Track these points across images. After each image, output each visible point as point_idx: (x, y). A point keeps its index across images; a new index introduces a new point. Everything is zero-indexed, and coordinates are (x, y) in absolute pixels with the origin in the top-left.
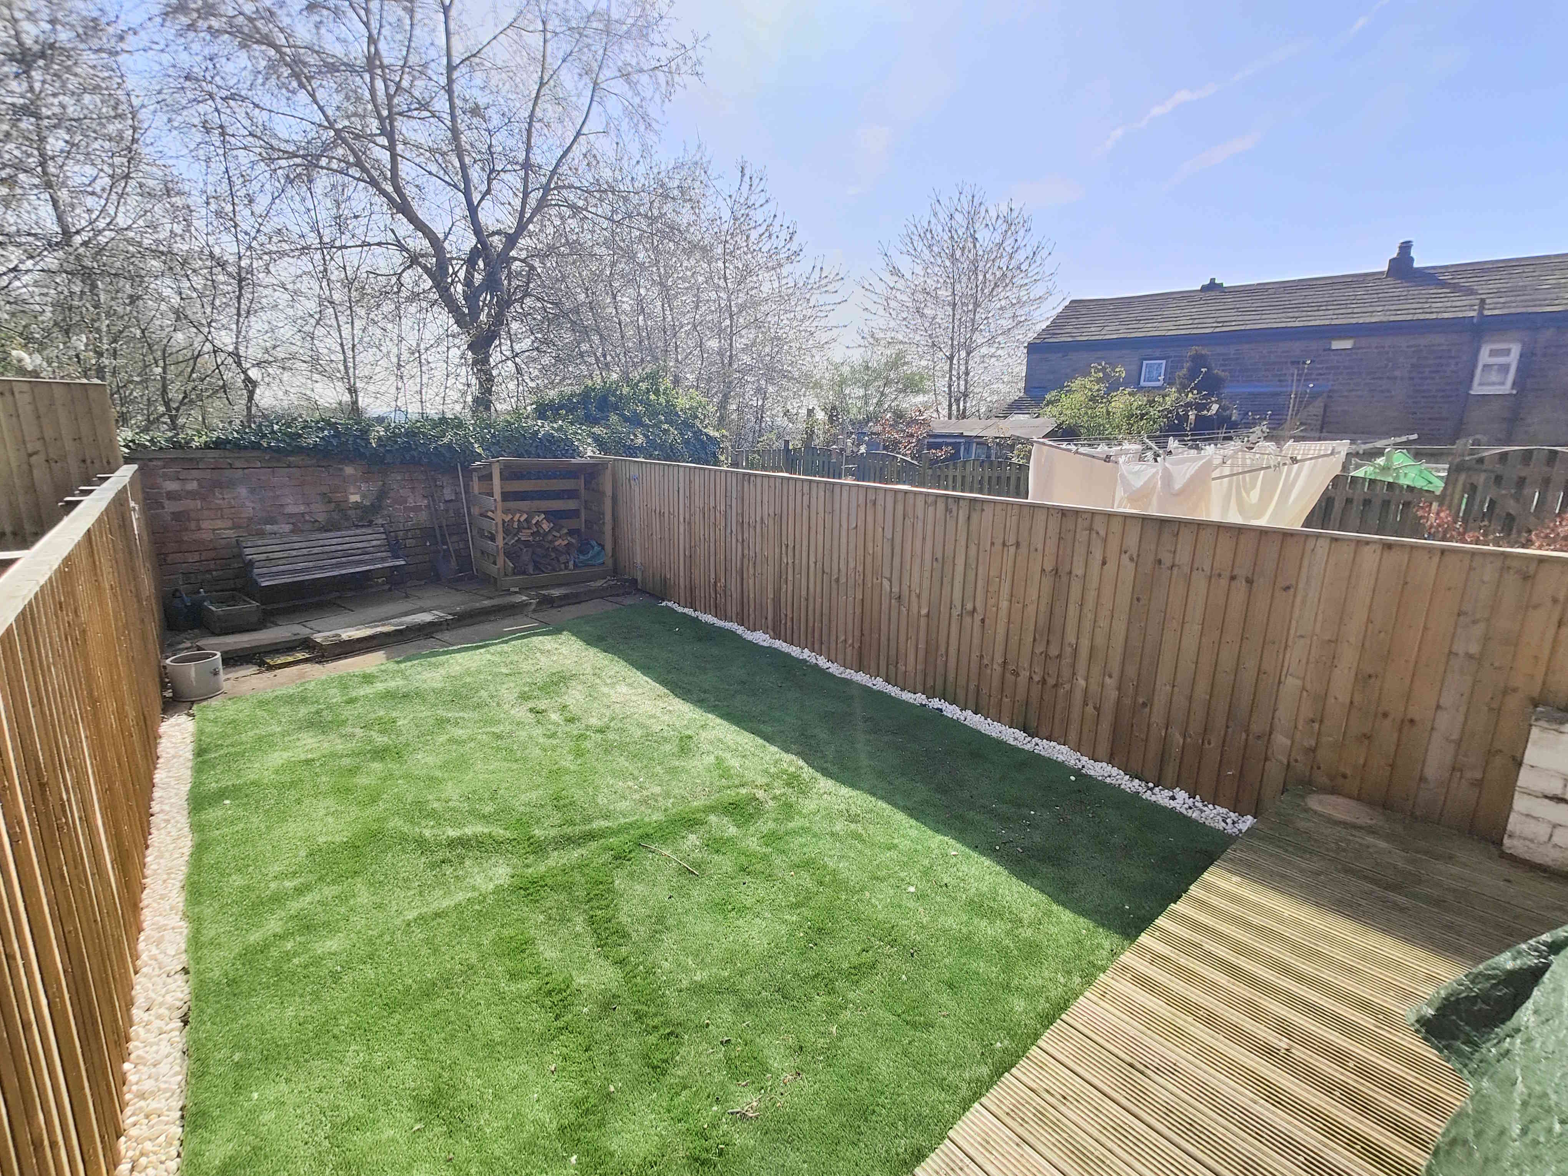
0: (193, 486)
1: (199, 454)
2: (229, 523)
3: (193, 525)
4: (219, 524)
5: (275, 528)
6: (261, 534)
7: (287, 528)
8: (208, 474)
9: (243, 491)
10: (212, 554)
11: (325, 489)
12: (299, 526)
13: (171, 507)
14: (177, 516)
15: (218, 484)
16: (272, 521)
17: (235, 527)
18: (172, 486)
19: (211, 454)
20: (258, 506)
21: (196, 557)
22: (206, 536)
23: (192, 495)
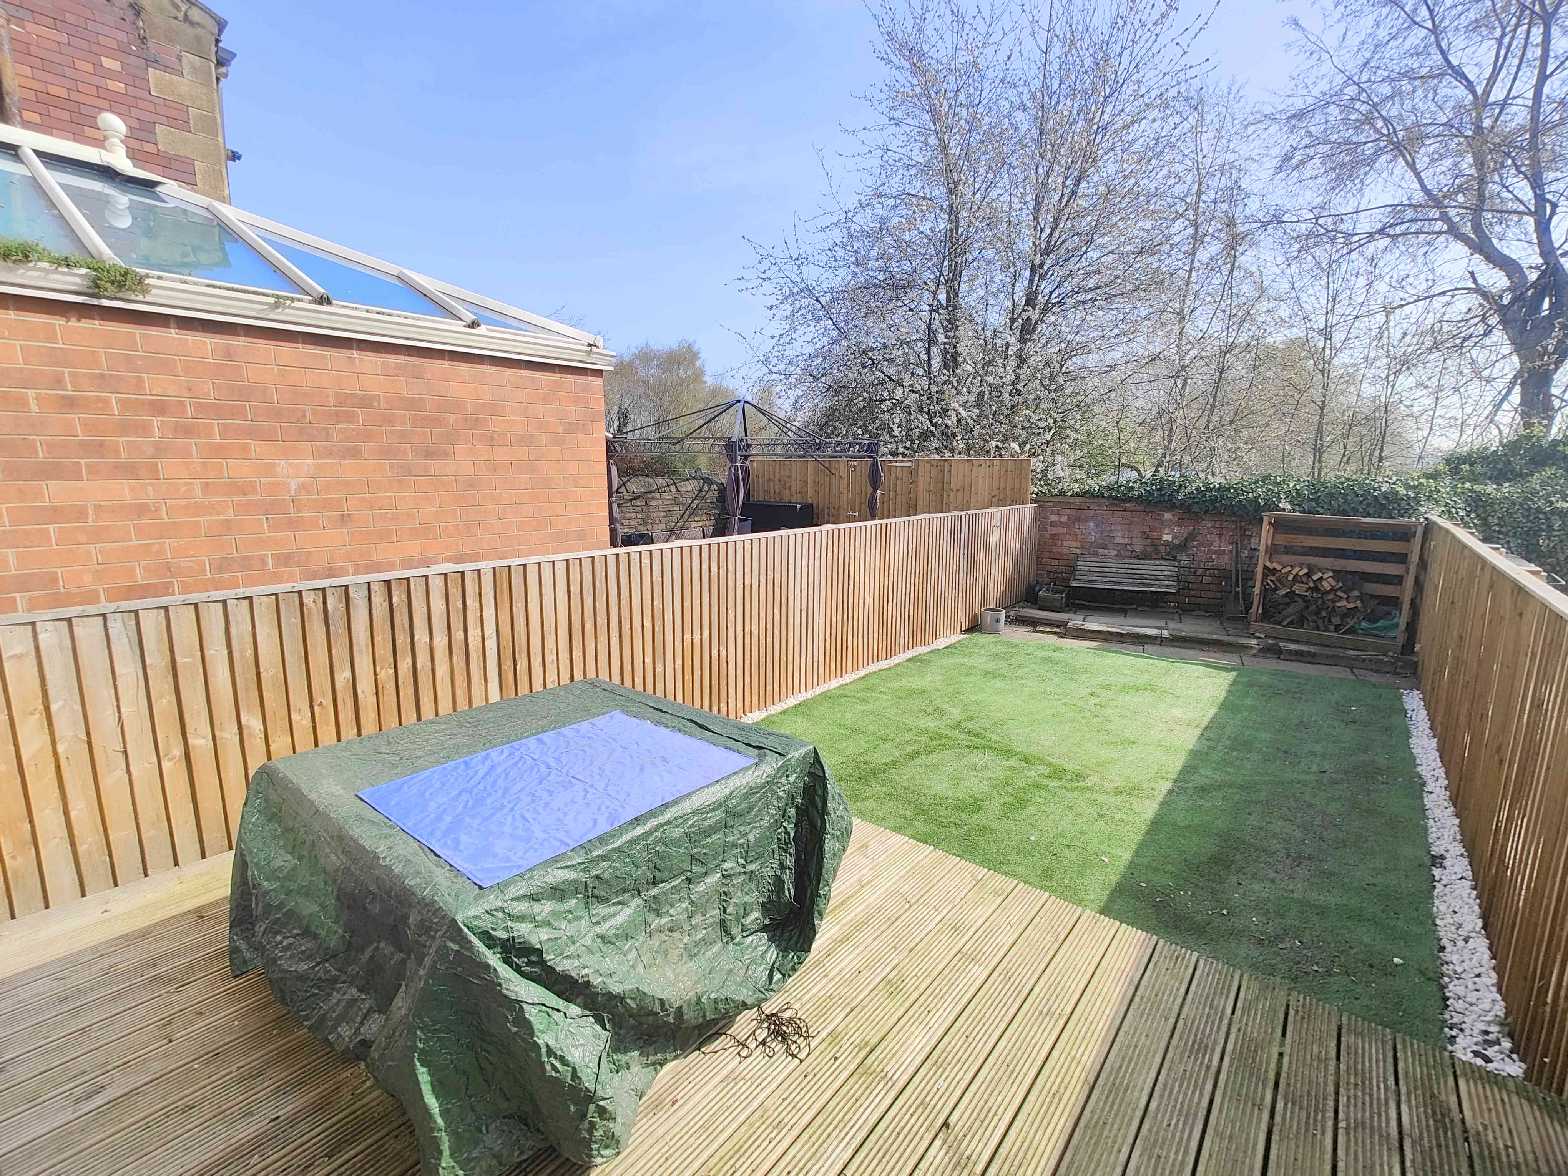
0: (1064, 519)
1: (1071, 500)
2: (1079, 545)
3: (1059, 543)
4: (1074, 544)
5: (1106, 551)
6: (1096, 554)
7: (1114, 553)
8: (1073, 512)
9: (1092, 525)
10: (1065, 563)
11: (1146, 529)
12: (1123, 552)
13: (1051, 530)
14: (1053, 536)
15: (1079, 519)
16: (1105, 547)
17: (1082, 547)
18: (1054, 518)
19: (1078, 499)
20: (1098, 536)
21: (1057, 562)
22: (1065, 551)
23: (1062, 524)
